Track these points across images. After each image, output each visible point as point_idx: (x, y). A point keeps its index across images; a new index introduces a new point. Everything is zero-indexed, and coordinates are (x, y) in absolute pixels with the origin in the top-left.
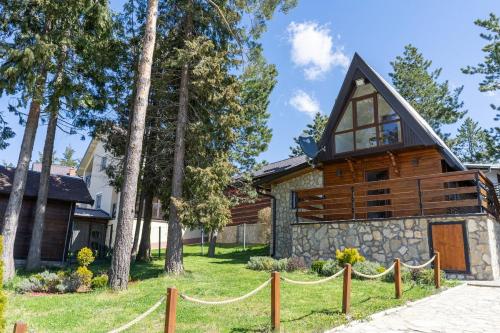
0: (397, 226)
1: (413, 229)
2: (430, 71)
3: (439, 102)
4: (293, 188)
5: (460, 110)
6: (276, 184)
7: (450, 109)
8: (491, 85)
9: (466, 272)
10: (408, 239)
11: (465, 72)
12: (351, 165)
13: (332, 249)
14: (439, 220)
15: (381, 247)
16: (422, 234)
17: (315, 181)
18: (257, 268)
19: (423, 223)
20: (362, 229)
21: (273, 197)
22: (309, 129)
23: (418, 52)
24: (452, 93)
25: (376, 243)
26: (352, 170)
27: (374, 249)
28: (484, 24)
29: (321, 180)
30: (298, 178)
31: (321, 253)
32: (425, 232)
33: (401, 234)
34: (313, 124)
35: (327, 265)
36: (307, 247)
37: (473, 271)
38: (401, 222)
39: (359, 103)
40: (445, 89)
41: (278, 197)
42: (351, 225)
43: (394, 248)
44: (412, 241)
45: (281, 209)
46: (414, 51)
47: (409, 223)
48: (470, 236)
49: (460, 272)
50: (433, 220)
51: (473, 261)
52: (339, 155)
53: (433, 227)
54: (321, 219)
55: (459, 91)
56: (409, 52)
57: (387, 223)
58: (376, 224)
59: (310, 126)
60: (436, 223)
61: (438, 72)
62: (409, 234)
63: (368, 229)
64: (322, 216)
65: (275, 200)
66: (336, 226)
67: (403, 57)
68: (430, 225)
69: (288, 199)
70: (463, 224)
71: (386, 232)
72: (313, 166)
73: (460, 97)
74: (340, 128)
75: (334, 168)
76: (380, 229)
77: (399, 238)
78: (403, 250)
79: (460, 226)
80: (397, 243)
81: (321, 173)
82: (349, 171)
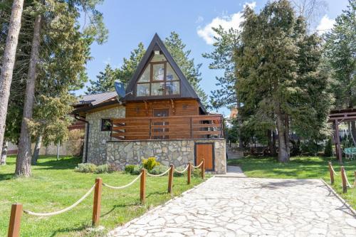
0: (177, 144)
1: (186, 146)
2: (184, 50)
3: (188, 71)
4: (103, 117)
5: (198, 78)
6: (90, 113)
7: (193, 76)
8: (216, 65)
9: (213, 170)
10: (183, 152)
11: (205, 56)
12: (146, 105)
13: (136, 158)
14: (200, 141)
15: (167, 157)
16: (191, 150)
17: (119, 113)
18: (84, 171)
19: (192, 144)
20: (156, 146)
21: (87, 122)
22: (101, 75)
23: (179, 38)
24: (195, 67)
25: (164, 155)
26: (146, 108)
27: (163, 158)
28: (216, 30)
29: (124, 113)
30: (107, 110)
31: (127, 161)
32: (193, 148)
33: (179, 149)
34: (104, 72)
35: (137, 168)
36: (118, 157)
37: (216, 170)
38: (179, 142)
39: (154, 66)
40: (192, 64)
41: (91, 122)
42: (149, 143)
43: (174, 157)
44: (185, 154)
45: (93, 131)
46: (177, 36)
47: (184, 143)
48: (216, 151)
49: (210, 171)
50: (198, 142)
51: (216, 164)
52: (140, 97)
53: (197, 145)
54: (123, 139)
55: (200, 66)
56: (174, 36)
57: (171, 143)
58: (165, 143)
59: (102, 73)
60: (199, 143)
61: (189, 52)
62: (184, 149)
63: (160, 146)
64: (123, 137)
65: (89, 124)
66: (139, 143)
67: (170, 39)
68: (196, 144)
69: (99, 124)
70: (213, 144)
71: (170, 148)
72: (121, 103)
73: (199, 69)
74: (141, 80)
75: (133, 106)
76: (167, 146)
77: (178, 151)
78: (179, 159)
79: (211, 145)
80: (177, 154)
81: (124, 108)
82: (144, 108)
